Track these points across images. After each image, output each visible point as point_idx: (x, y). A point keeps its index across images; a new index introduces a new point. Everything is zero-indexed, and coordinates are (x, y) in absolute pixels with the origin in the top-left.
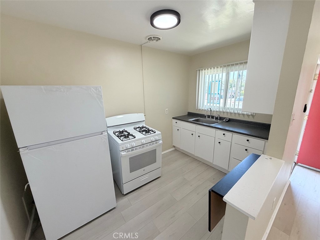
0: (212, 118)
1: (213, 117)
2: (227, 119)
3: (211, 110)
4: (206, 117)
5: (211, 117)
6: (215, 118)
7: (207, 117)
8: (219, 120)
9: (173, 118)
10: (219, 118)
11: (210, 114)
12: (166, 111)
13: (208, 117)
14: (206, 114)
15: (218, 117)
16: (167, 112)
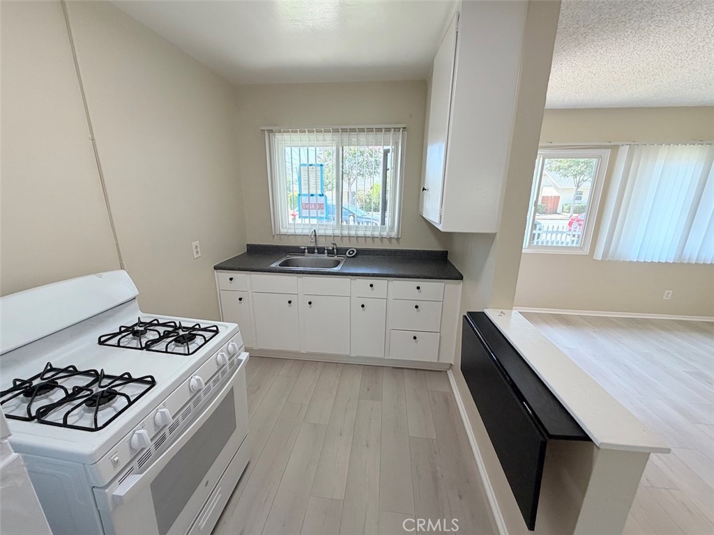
0: (319, 253)
1: (321, 251)
2: (353, 251)
3: (315, 235)
4: (304, 252)
5: (316, 251)
6: (326, 251)
7: (306, 251)
8: (337, 254)
9: (216, 268)
10: (335, 250)
11: (313, 245)
12: (194, 248)
13: (309, 252)
14: (303, 244)
15: (333, 249)
16: (197, 252)
